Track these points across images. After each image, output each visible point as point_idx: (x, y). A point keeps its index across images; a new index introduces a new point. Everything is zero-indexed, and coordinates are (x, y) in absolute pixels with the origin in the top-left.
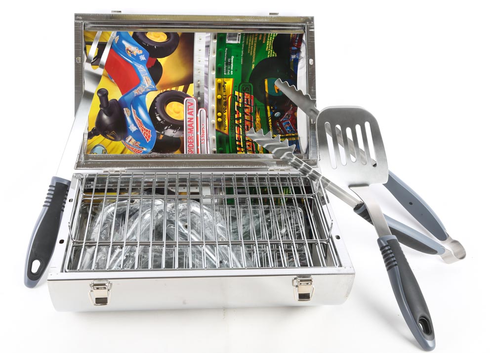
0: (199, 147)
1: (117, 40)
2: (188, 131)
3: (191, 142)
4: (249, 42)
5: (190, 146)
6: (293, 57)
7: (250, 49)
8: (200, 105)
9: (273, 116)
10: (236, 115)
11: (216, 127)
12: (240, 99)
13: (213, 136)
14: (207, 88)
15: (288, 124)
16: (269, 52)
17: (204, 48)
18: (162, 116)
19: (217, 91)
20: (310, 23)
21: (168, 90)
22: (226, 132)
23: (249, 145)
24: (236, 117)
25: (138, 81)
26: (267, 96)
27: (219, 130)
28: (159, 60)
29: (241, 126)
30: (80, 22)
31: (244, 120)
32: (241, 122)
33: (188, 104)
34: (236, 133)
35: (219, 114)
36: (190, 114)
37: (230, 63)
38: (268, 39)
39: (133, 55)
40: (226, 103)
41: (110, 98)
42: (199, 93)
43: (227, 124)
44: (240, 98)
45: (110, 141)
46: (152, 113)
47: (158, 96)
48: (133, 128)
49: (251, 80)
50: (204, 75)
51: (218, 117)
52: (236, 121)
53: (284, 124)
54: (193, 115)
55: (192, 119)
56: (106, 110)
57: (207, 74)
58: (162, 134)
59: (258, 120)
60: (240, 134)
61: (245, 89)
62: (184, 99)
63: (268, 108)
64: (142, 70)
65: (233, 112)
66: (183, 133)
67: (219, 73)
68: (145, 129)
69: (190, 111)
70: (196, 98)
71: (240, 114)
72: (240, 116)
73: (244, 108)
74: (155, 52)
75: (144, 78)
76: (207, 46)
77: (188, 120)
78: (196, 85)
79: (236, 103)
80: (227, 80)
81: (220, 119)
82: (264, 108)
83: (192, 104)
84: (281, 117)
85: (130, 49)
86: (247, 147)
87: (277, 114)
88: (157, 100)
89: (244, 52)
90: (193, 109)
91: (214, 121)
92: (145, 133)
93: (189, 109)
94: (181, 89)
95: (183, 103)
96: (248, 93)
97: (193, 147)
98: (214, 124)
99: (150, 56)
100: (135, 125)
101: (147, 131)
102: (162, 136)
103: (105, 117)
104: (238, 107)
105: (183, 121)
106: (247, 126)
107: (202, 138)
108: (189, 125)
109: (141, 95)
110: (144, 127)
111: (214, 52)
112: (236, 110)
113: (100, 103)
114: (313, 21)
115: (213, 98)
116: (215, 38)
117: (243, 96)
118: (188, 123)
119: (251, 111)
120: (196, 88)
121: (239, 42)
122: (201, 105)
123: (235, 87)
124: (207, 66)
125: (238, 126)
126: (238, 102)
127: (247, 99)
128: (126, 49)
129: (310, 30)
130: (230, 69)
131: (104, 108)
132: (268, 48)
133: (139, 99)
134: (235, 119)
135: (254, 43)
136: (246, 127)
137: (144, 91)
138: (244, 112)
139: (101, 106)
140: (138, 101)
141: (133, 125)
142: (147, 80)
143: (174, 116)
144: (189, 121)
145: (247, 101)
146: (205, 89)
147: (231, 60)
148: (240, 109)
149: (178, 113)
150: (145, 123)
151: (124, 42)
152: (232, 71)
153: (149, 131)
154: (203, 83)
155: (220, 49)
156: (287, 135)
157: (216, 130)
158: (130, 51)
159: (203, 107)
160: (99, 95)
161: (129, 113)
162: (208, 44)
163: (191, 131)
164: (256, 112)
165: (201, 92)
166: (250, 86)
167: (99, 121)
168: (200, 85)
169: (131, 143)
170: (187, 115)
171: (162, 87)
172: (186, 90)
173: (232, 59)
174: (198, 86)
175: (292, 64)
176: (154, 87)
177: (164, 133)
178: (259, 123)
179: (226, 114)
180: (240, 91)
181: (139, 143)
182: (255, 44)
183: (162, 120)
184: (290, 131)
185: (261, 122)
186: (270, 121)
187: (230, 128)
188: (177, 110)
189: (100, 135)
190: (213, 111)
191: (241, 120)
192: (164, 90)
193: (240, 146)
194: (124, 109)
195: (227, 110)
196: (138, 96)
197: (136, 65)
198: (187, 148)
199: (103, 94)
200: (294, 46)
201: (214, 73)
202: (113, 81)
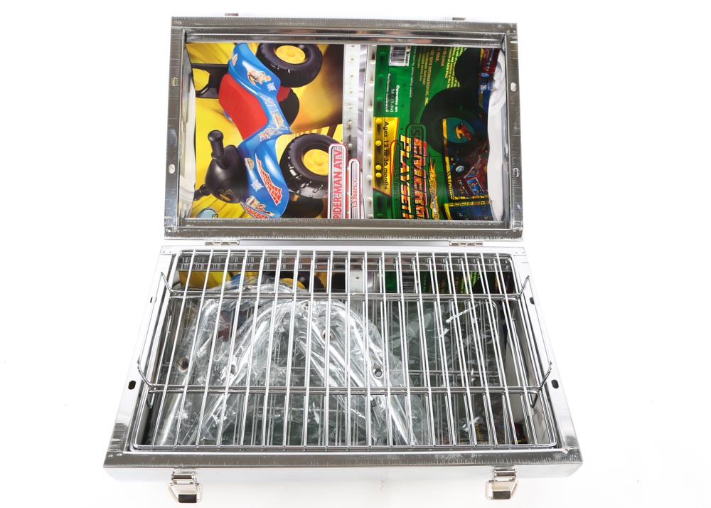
0: (349, 213)
1: (235, 61)
2: (334, 190)
3: (337, 205)
4: (421, 65)
5: (336, 210)
6: (483, 88)
7: (423, 74)
8: (351, 154)
9: (453, 171)
10: (402, 169)
11: (373, 185)
12: (408, 147)
13: (369, 197)
14: (361, 130)
15: (475, 182)
16: (450, 80)
17: (357, 74)
18: (298, 169)
19: (376, 135)
20: (512, 32)
21: (307, 132)
22: (387, 191)
23: (420, 211)
24: (402, 172)
25: (265, 120)
26: (445, 142)
27: (377, 188)
28: (295, 90)
29: (408, 184)
30: (179, 28)
31: (413, 176)
32: (408, 179)
33: (334, 153)
34: (401, 194)
35: (379, 167)
36: (338, 166)
37: (395, 95)
38: (449, 60)
39: (258, 84)
40: (388, 153)
41: (226, 143)
42: (350, 137)
43: (389, 180)
44: (407, 144)
45: (224, 203)
46: (284, 165)
47: (293, 141)
48: (256, 185)
49: (423, 120)
50: (357, 112)
51: (376, 171)
52: (402, 177)
53: (468, 182)
54: (341, 168)
55: (340, 173)
56: (220, 161)
57: (361, 111)
58: (297, 194)
59: (432, 175)
60: (407, 196)
61: (414, 131)
62: (329, 145)
63: (447, 159)
64: (271, 105)
65: (398, 165)
66: (327, 193)
67: (379, 110)
68: (273, 187)
69: (337, 162)
70: (346, 145)
71: (408, 167)
72: (408, 170)
73: (413, 159)
74: (289, 78)
75: (273, 116)
76: (363, 71)
77: (334, 175)
78: (346, 127)
79: (402, 153)
80: (389, 120)
81: (379, 175)
82: (441, 159)
83: (340, 153)
84: (464, 172)
85: (253, 74)
86: (418, 213)
87: (460, 169)
88: (291, 147)
89: (413, 80)
90: (341, 160)
91: (371, 177)
92: (273, 192)
93: (335, 160)
94: (325, 131)
95: (327, 151)
96: (417, 138)
97: (340, 211)
98: (370, 181)
99: (282, 84)
100: (260, 181)
101: (276, 189)
102: (296, 197)
103: (218, 170)
104: (405, 157)
105: (327, 176)
106: (418, 184)
107: (353, 200)
108: (335, 182)
109: (269, 140)
110: (273, 185)
111: (372, 80)
112: (402, 161)
113: (211, 151)
114: (516, 29)
115: (370, 144)
116: (373, 58)
117: (412, 142)
118: (334, 179)
119: (423, 163)
120: (346, 131)
121: (408, 65)
122: (353, 154)
123: (402, 129)
124: (360, 100)
125: (405, 184)
126: (405, 151)
127: (418, 147)
128: (248, 74)
129: (512, 42)
130: (394, 104)
131: (218, 157)
132: (449, 74)
133: (267, 145)
134: (400, 174)
135: (428, 65)
136: (415, 185)
137: (273, 134)
138: (413, 165)
139: (213, 155)
140: (264, 149)
141: (257, 181)
142: (277, 119)
143: (315, 169)
144: (335, 177)
145: (418, 149)
146: (359, 132)
147: (395, 91)
148: (408, 162)
149: (320, 165)
150: (273, 179)
151: (245, 64)
152: (396, 108)
153: (279, 190)
154: (355, 124)
155: (381, 75)
156: (473, 197)
157: (374, 190)
158: (254, 77)
159: (356, 158)
160: (211, 139)
161: (252, 165)
162: (362, 67)
163: (338, 191)
164: (429, 165)
165: (353, 136)
166: (422, 128)
167: (211, 176)
168: (352, 126)
169: (253, 206)
170: (333, 168)
171: (299, 128)
172: (331, 133)
173: (397, 90)
174: (349, 128)
175: (481, 98)
176: (287, 128)
177: (300, 192)
178: (434, 180)
179: (387, 167)
180: (408, 135)
181: (264, 206)
182: (430, 68)
183: (298, 174)
184: (478, 191)
185: (437, 179)
186: (450, 177)
187: (393, 187)
188: (318, 160)
189: (211, 195)
190: (370, 163)
191: (408, 176)
192: (302, 133)
193: (407, 211)
194: (246, 159)
195: (389, 162)
196: (265, 141)
197: (263, 97)
198: (332, 213)
199: (216, 138)
200: (485, 72)
201: (371, 110)
202: (231, 120)
